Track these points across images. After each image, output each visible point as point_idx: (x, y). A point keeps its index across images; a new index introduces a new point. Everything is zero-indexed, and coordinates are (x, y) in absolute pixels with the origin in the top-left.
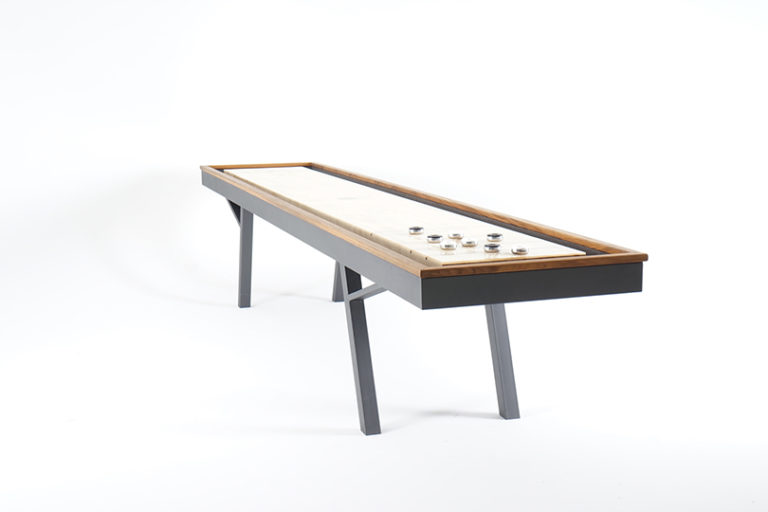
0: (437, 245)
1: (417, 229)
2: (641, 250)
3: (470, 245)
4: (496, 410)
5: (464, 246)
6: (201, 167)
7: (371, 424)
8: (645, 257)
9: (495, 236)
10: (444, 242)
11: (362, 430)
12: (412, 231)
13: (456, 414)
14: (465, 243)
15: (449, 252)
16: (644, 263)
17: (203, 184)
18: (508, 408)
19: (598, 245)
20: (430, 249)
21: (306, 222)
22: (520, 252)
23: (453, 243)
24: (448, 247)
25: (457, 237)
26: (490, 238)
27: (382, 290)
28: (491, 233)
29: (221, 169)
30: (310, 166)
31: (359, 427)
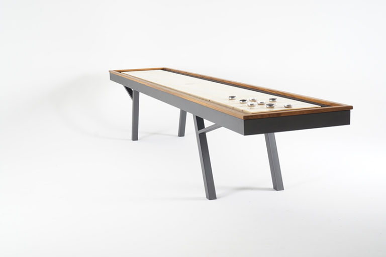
0: (246, 104)
1: (233, 97)
2: (349, 104)
3: (262, 104)
4: (272, 186)
5: (259, 104)
6: (109, 71)
7: (211, 194)
8: (351, 108)
9: (273, 99)
10: (249, 103)
11: (207, 197)
12: (230, 98)
13: (252, 189)
14: (259, 103)
15: (252, 107)
16: (351, 110)
17: (111, 79)
18: (278, 185)
19: (326, 102)
20: (241, 106)
21: (173, 95)
22: (289, 106)
23: (253, 103)
24: (252, 105)
25: (254, 100)
26: (271, 100)
27: (219, 127)
28: (271, 98)
29: (120, 72)
30: (164, 69)
31: (205, 196)
